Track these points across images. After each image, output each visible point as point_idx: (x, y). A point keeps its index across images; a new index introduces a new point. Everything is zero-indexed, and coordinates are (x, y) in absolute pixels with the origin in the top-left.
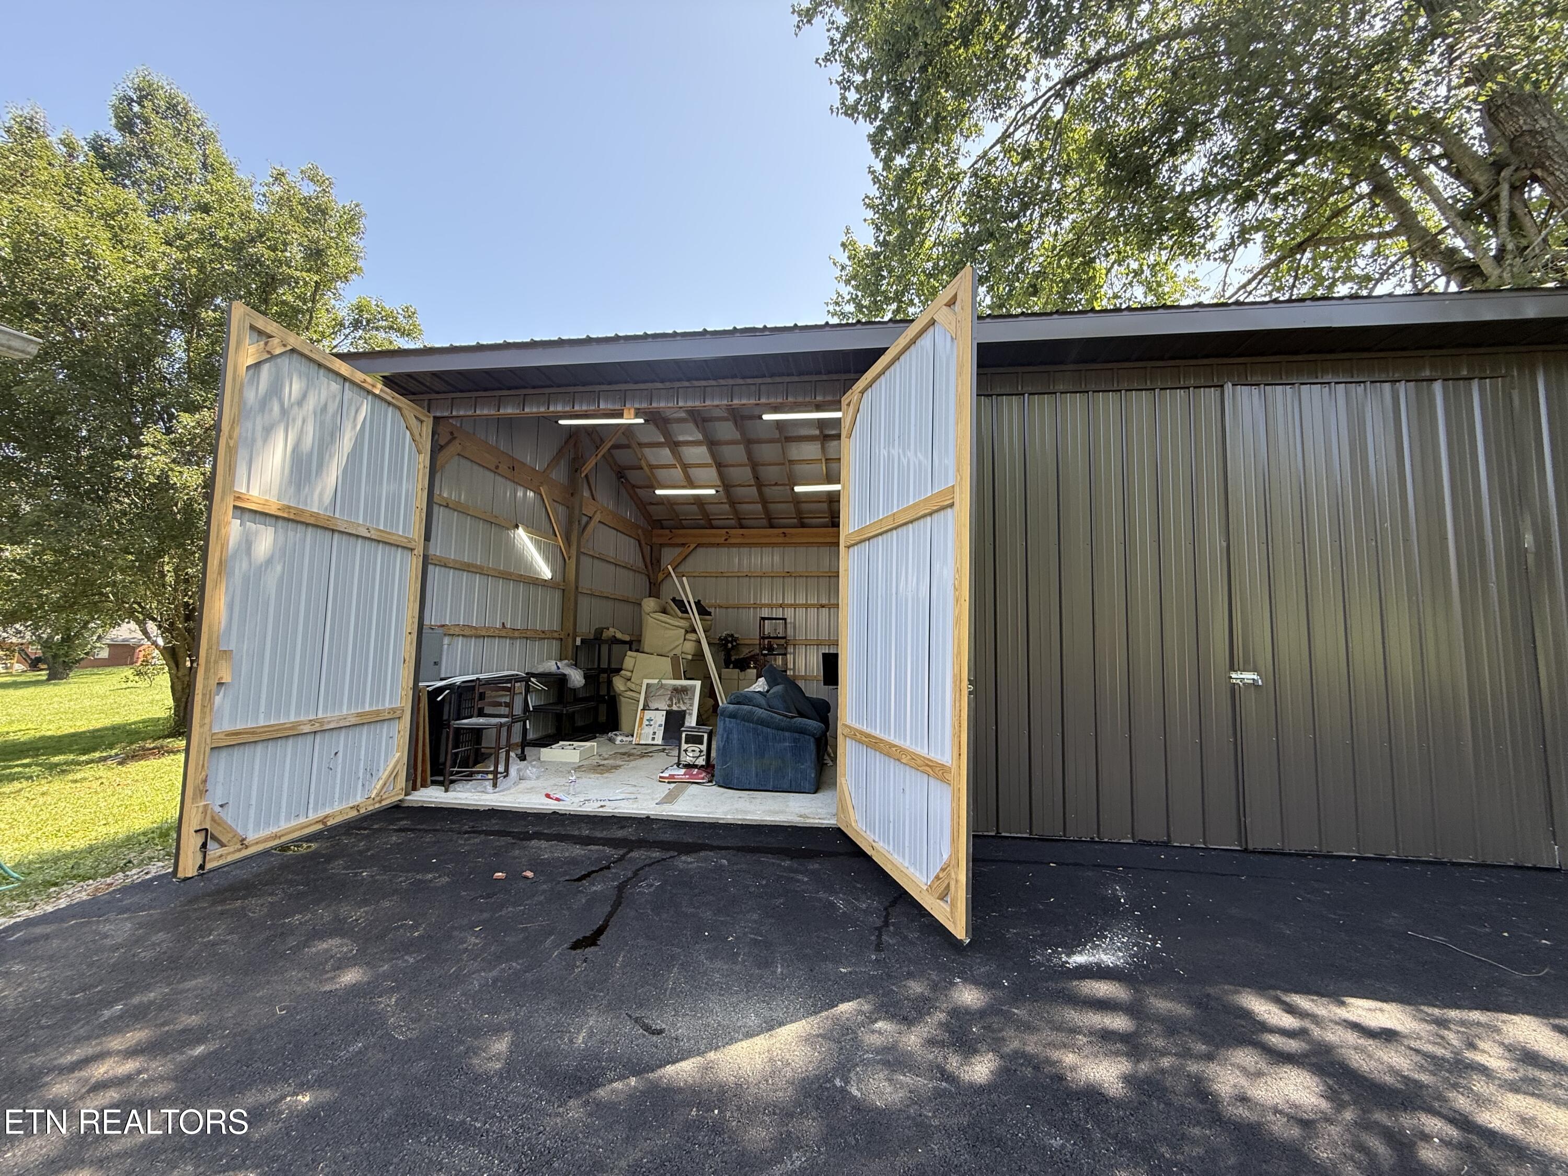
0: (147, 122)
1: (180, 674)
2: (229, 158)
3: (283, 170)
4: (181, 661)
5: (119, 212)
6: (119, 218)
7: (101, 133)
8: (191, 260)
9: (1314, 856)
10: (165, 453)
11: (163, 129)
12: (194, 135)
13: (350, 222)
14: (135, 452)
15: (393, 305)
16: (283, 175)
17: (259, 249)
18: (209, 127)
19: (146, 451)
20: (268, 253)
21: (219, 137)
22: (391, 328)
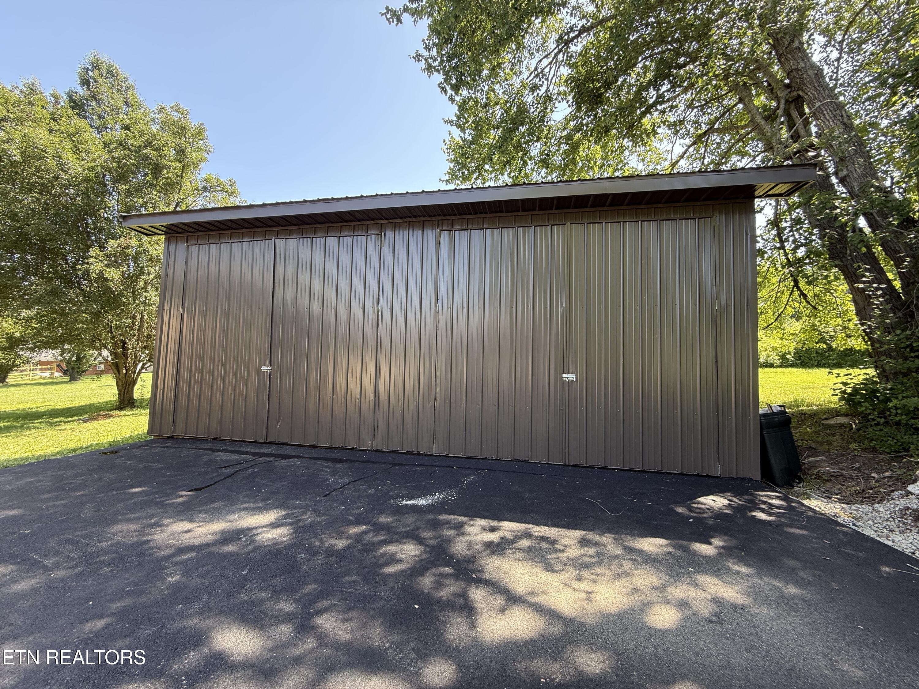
0: (96, 81)
1: (120, 377)
2: (140, 98)
3: (163, 106)
4: (120, 370)
5: (77, 133)
6: (77, 136)
7: (73, 89)
8: (113, 158)
9: (598, 468)
10: (101, 261)
11: (104, 85)
12: (122, 87)
13: (199, 133)
14: (86, 261)
15: (224, 179)
16: (163, 108)
17: (148, 151)
18: (130, 82)
19: (91, 260)
20: (153, 153)
21: (136, 87)
22: (222, 191)
